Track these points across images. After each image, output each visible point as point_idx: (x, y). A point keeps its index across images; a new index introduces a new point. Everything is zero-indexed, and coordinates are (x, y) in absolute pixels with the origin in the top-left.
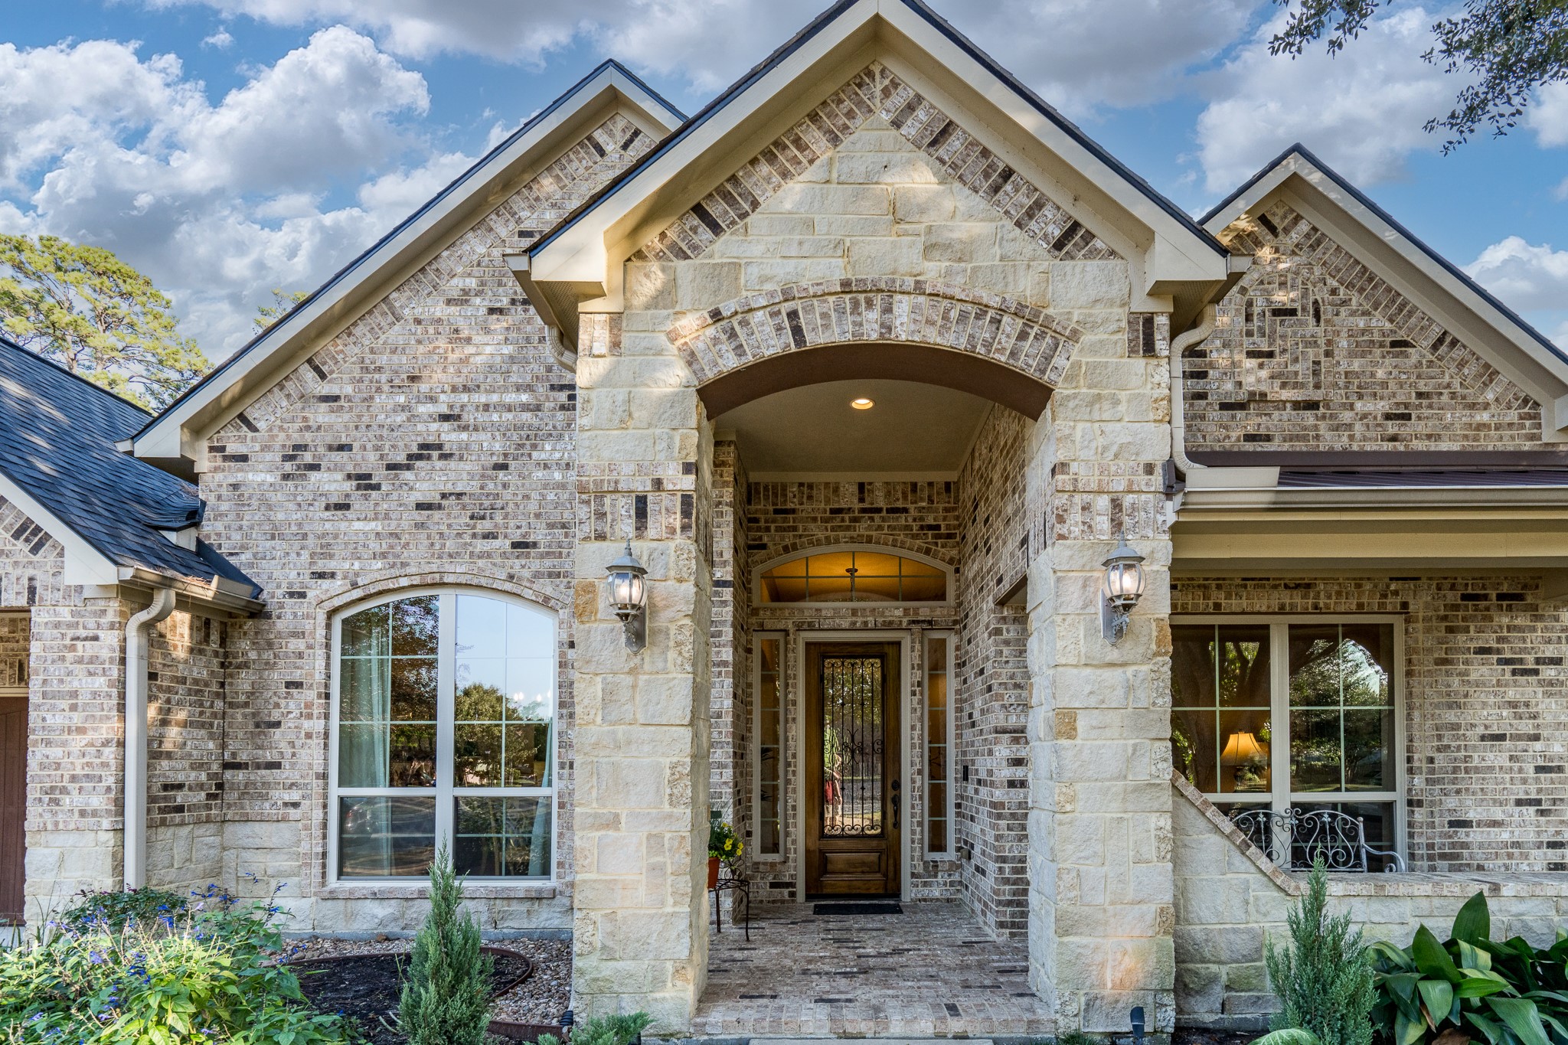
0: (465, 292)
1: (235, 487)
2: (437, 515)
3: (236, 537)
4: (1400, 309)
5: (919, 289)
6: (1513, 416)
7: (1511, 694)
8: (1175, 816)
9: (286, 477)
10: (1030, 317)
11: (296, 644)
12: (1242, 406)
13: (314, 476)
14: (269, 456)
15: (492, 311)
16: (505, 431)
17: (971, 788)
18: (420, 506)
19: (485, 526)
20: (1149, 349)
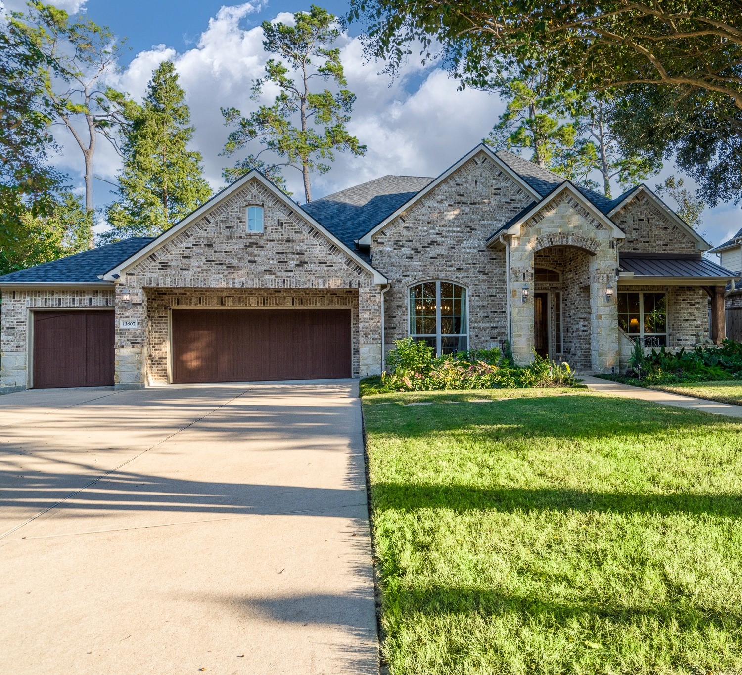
0: (442, 200)
1: (381, 251)
2: (436, 260)
3: (382, 265)
4: (666, 220)
5: (573, 234)
6: (689, 246)
7: (690, 310)
8: (618, 334)
9: (395, 249)
10: (593, 241)
11: (400, 295)
12: (632, 242)
13: (403, 249)
14: (390, 243)
15: (449, 205)
16: (454, 238)
17: (569, 334)
18: (432, 258)
19: (448, 264)
20: (613, 247)
